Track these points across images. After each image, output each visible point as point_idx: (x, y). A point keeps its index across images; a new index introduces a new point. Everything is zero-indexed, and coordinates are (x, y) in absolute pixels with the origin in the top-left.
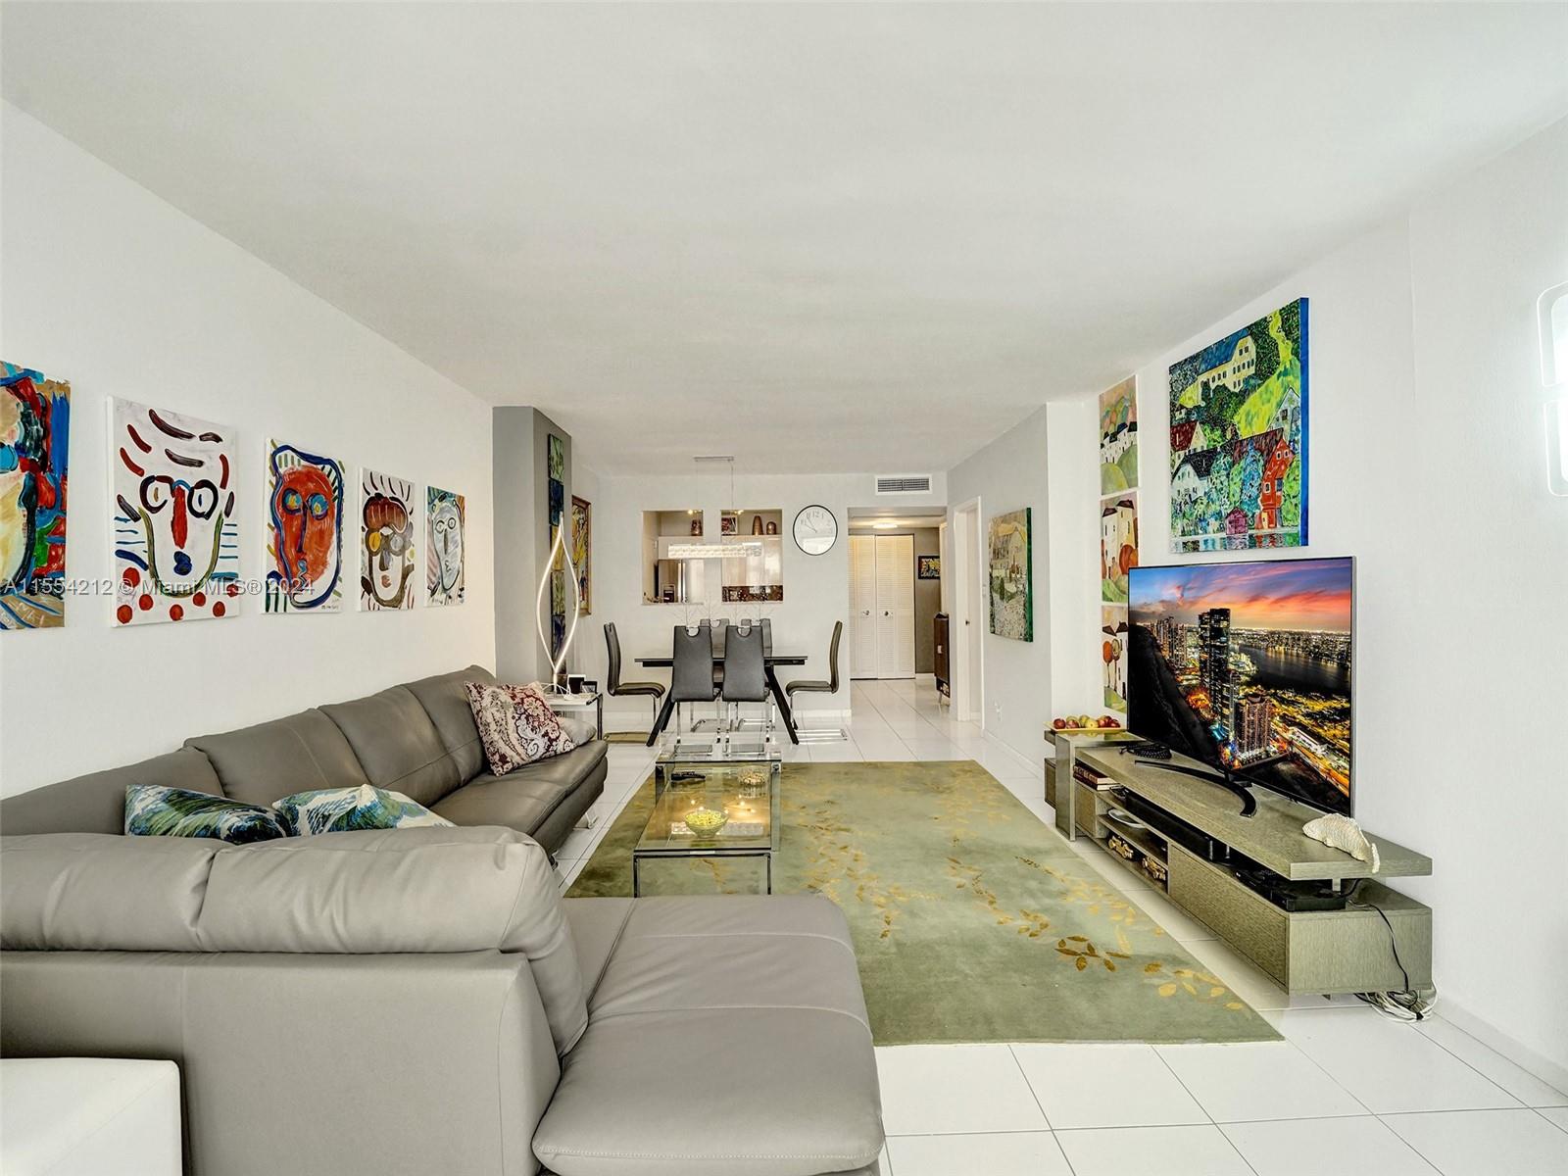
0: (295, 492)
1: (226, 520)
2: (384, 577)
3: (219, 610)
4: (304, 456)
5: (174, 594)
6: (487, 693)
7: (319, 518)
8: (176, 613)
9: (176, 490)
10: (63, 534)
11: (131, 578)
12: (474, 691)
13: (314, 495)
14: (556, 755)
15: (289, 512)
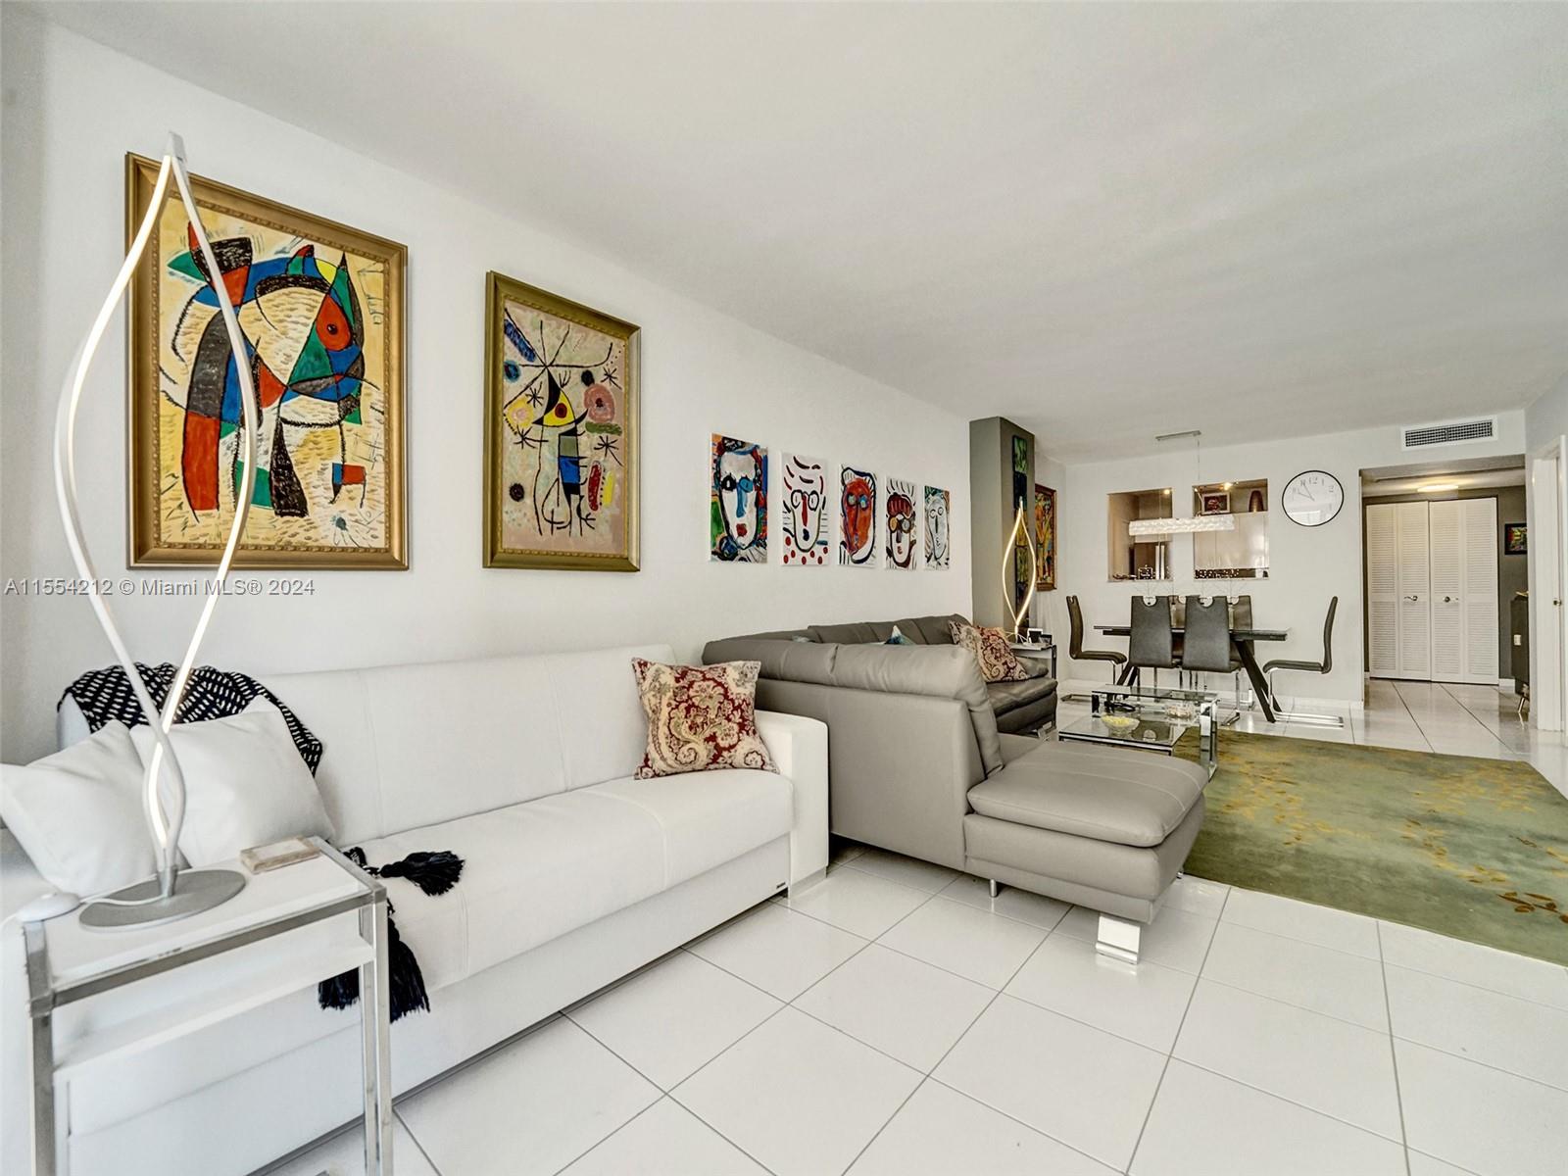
0: (852, 495)
1: (823, 512)
2: (899, 548)
3: (820, 560)
4: (857, 473)
5: (804, 551)
6: (964, 629)
7: (864, 509)
8: (804, 560)
9: (804, 498)
10: (766, 520)
11: (788, 542)
12: (955, 627)
13: (861, 496)
14: (1013, 681)
15: (850, 506)
